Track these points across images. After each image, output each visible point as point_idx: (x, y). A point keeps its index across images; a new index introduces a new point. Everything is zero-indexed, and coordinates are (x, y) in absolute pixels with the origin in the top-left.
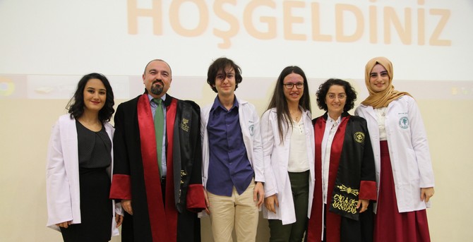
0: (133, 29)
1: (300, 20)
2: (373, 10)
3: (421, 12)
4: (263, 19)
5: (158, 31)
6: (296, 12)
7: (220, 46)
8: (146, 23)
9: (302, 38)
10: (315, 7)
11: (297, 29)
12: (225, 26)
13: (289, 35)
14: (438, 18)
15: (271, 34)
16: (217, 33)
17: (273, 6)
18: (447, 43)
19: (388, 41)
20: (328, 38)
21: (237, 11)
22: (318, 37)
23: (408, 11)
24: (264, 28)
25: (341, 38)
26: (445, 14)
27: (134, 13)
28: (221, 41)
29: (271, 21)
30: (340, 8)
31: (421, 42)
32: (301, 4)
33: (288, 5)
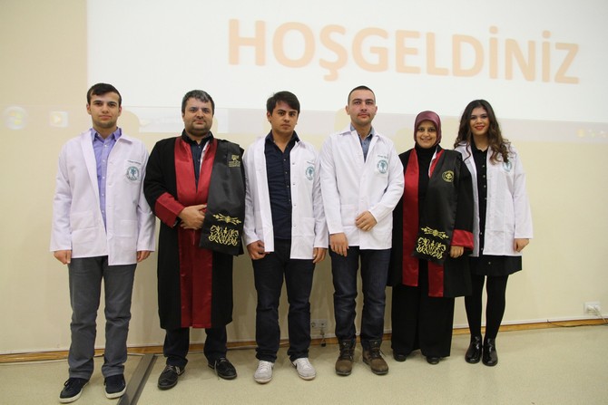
0: (234, 59)
1: (414, 52)
2: (494, 42)
3: (546, 46)
4: (374, 50)
5: (260, 60)
7: (327, 78)
8: (248, 53)
9: (416, 70)
11: (410, 61)
12: (332, 57)
13: (401, 68)
14: (565, 53)
15: (382, 67)
16: (323, 64)
17: (383, 34)
18: (574, 81)
19: (509, 76)
20: (444, 72)
21: (346, 41)
22: (433, 70)
23: (532, 45)
24: (374, 59)
25: (458, 71)
26: (573, 49)
27: (236, 42)
28: (328, 72)
29: (383, 52)
30: (458, 40)
31: (546, 78)
32: (415, 35)
33: (401, 35)
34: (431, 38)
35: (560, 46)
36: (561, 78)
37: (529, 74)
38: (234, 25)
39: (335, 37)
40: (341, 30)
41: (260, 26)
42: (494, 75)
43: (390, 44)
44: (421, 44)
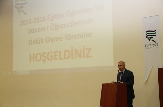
0: (30, 61)
2: (72, 51)
3: (84, 49)
4: (50, 56)
5: (34, 61)
6: (56, 54)
9: (57, 59)
11: (57, 57)
12: (44, 58)
13: (55, 59)
14: (88, 50)
15: (52, 59)
16: (43, 60)
17: (52, 52)
18: (91, 57)
19: (76, 58)
20: (62, 59)
25: (65, 58)
26: (90, 49)
27: (31, 58)
28: (43, 62)
29: (52, 56)
30: (65, 51)
31: (84, 57)
32: (57, 52)
33: (55, 52)
34: (60, 52)
36: (87, 56)
38: (30, 55)
39: (45, 55)
40: (45, 53)
41: (34, 54)
42: (72, 58)
43: (53, 54)
44: (58, 54)
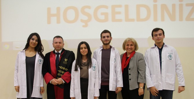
0: (49, 22)
1: (119, 13)
2: (155, 6)
3: (181, 6)
4: (102, 14)
5: (58, 22)
6: (117, 10)
7: (84, 26)
8: (54, 19)
9: (120, 20)
10: (127, 7)
11: (118, 17)
12: (85, 18)
13: (114, 20)
15: (106, 20)
16: (82, 21)
17: (106, 7)
19: (163, 20)
20: (133, 20)
21: (91, 11)
22: (128, 19)
23: (174, 6)
24: (102, 17)
25: (139, 19)
28: (84, 24)
29: (106, 14)
30: (138, 7)
31: (181, 19)
32: (120, 6)
33: (114, 7)
35: (187, 5)
36: (188, 19)
37: (172, 18)
38: (49, 10)
39: (87, 10)
40: (89, 7)
41: (58, 9)
42: (156, 20)
43: (109, 11)
44: (122, 10)
